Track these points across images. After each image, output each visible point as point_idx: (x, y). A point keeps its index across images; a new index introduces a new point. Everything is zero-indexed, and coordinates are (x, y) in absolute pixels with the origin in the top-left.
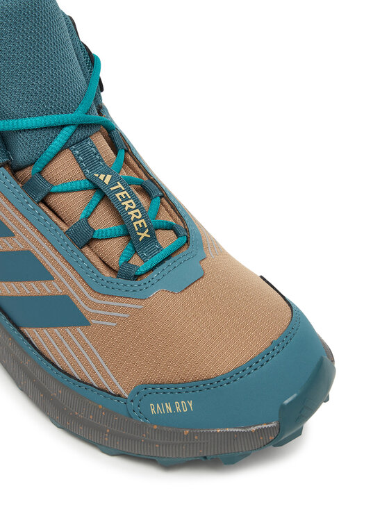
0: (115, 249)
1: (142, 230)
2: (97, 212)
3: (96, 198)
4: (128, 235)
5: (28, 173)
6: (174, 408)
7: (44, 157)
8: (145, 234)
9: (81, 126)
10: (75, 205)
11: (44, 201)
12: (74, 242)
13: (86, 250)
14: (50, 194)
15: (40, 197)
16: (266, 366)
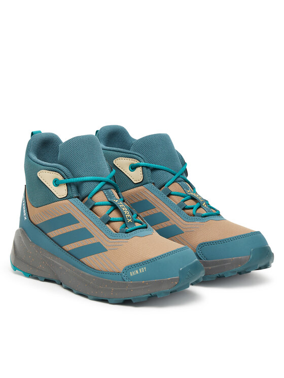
0: (118, 226)
1: (129, 218)
2: (112, 213)
3: (112, 208)
4: (124, 221)
5: (86, 199)
6: (139, 272)
7: (92, 193)
8: (130, 220)
9: (107, 183)
10: (103, 210)
11: (91, 209)
12: (103, 222)
13: (107, 225)
14: (94, 206)
15: (90, 207)
16: (173, 254)
